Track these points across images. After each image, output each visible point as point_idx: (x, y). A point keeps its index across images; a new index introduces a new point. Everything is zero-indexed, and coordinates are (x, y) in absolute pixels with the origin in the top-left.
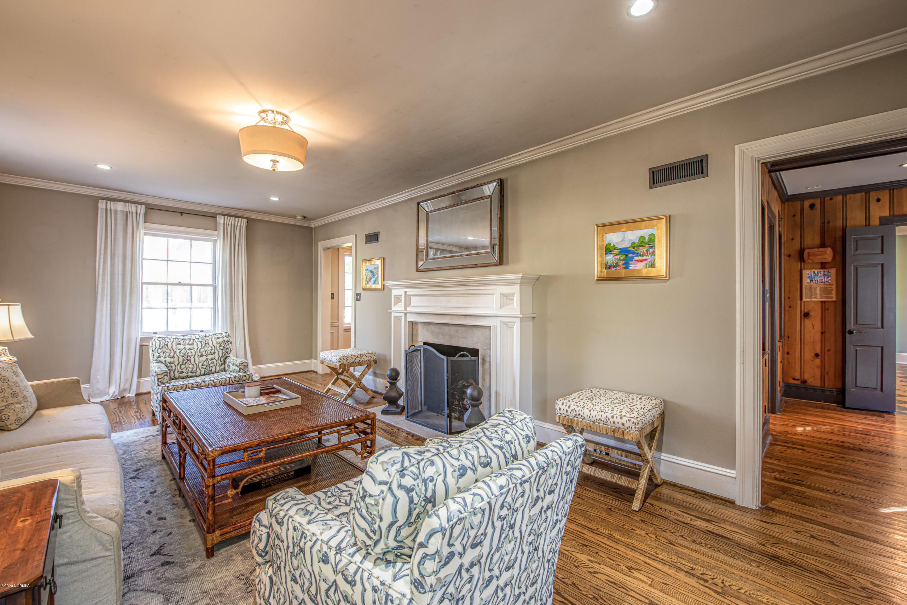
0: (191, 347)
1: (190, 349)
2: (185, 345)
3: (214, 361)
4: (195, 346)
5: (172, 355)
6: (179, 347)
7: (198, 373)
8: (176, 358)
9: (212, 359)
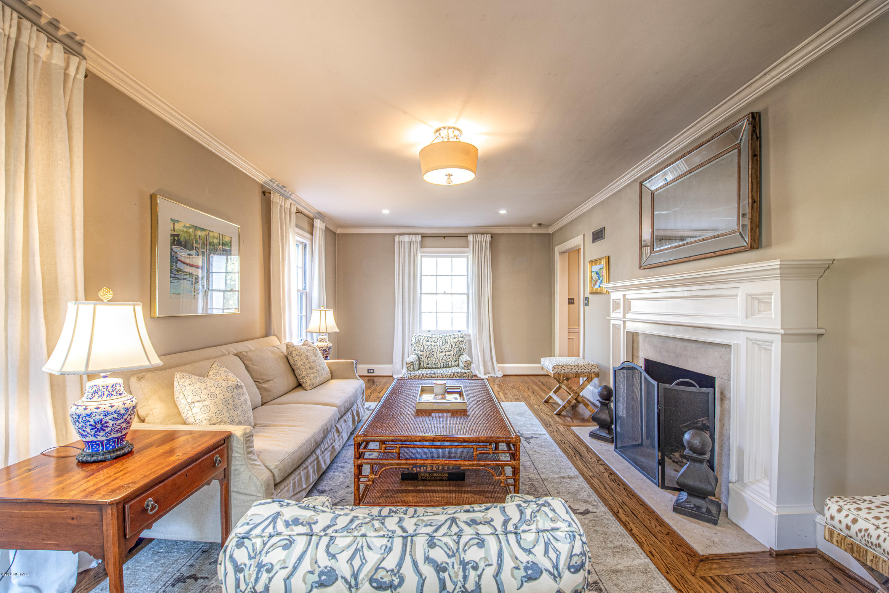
0: (435, 344)
1: (434, 346)
2: (431, 342)
3: (450, 357)
4: (438, 344)
5: (422, 349)
6: (427, 343)
7: (439, 366)
8: (425, 352)
9: (449, 355)
